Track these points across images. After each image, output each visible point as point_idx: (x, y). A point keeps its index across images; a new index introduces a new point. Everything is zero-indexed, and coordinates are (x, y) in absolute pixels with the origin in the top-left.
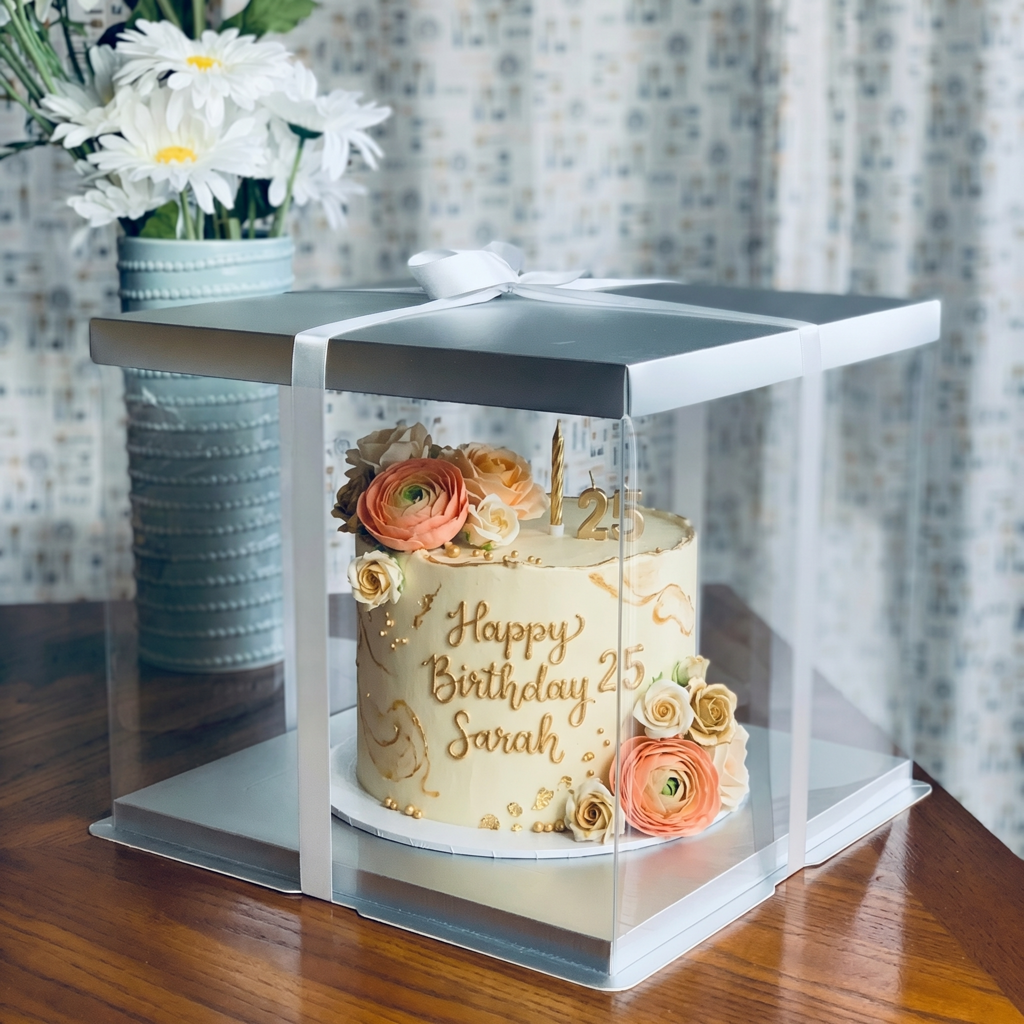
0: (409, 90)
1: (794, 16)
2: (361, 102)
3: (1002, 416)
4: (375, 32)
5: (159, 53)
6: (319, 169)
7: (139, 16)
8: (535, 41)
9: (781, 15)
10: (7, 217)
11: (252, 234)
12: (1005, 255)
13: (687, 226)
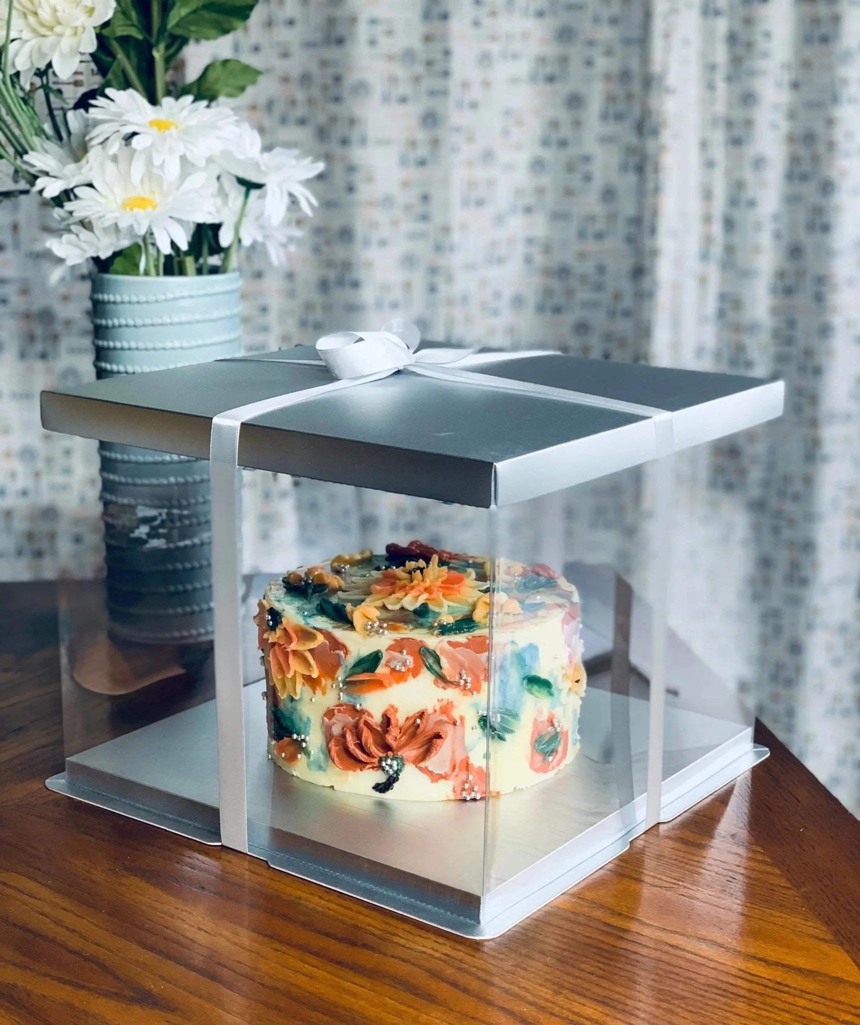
0: (345, 142)
1: (671, 80)
2: (298, 158)
3: (848, 417)
4: (316, 92)
5: (125, 118)
6: (262, 215)
7: (108, 84)
8: (452, 100)
9: (661, 78)
11: (205, 269)
12: (852, 283)
13: (582, 256)
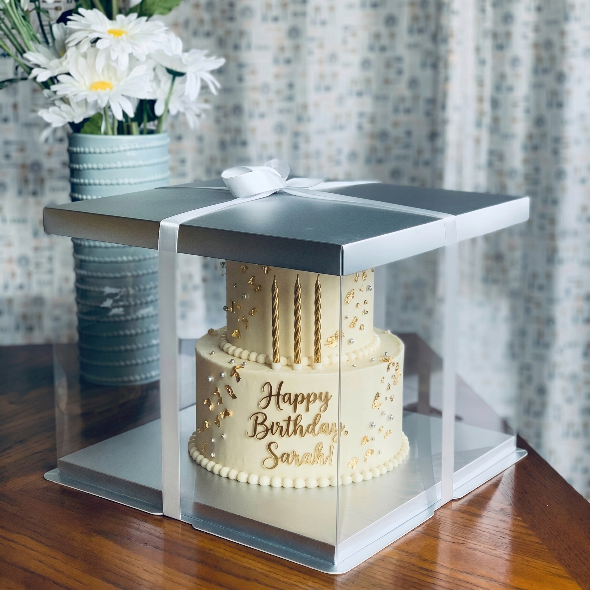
0: (236, 47)
1: (456, 5)
2: (208, 56)
3: (576, 233)
4: (217, 14)
5: (92, 28)
6: (183, 94)
7: (80, 6)
8: (308, 19)
9: (449, 5)
10: (6, 120)
11: (145, 131)
12: (577, 142)
13: (396, 124)
